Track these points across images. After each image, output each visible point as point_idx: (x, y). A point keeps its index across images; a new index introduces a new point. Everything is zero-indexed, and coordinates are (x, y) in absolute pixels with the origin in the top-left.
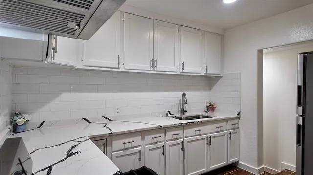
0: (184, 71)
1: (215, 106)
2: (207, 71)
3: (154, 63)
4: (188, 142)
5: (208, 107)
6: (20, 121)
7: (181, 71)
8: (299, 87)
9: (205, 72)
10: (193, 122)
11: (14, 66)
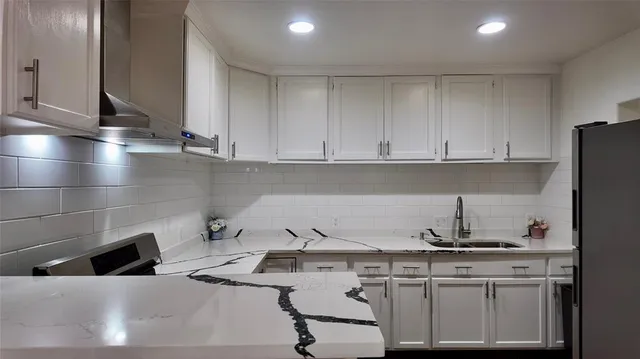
0: (448, 157)
1: (543, 227)
2: (508, 154)
3: (384, 148)
4: (440, 285)
5: (531, 228)
6: (215, 227)
7: (444, 157)
8: (574, 192)
9: (506, 156)
10: (451, 252)
11: (212, 164)
